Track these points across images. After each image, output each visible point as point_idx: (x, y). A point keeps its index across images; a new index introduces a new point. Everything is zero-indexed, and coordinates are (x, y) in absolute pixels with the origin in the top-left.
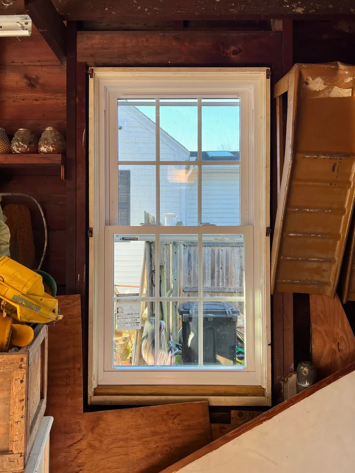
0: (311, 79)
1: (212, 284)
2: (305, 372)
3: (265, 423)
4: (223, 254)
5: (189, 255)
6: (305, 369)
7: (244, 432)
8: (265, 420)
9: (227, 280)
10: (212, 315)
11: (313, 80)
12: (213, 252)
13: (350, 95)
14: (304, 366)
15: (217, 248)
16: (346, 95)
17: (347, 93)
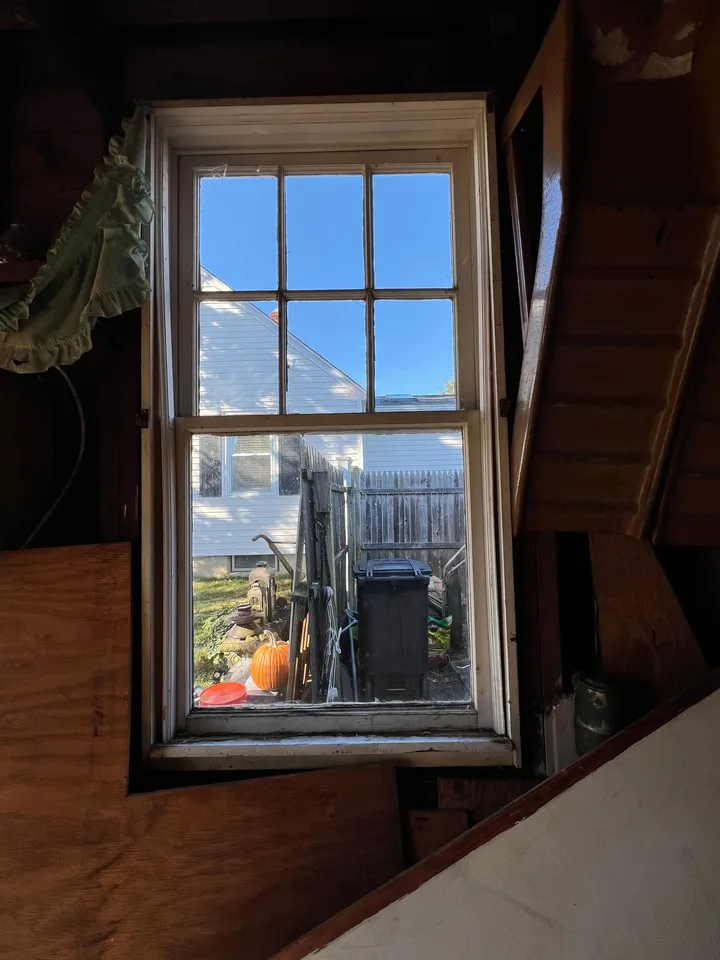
0: (600, 31)
1: (396, 540)
2: (598, 701)
3: (520, 825)
4: (407, 504)
5: (368, 506)
6: (598, 694)
7: (473, 847)
8: (520, 818)
9: (413, 534)
10: (396, 577)
11: (605, 33)
12: (396, 501)
13: (688, 69)
14: (596, 688)
15: (400, 498)
16: (677, 72)
17: (680, 65)
